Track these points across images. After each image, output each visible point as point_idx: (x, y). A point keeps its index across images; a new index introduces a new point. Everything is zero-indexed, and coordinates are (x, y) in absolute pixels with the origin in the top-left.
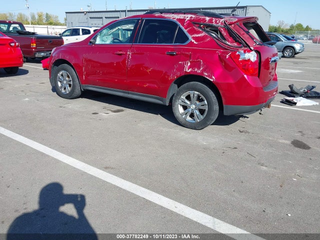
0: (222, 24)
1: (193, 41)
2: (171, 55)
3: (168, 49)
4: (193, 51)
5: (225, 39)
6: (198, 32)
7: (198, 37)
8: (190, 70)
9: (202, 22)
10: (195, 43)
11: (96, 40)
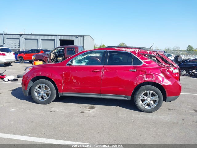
0: (156, 54)
1: (145, 63)
2: (133, 71)
3: (130, 68)
4: (146, 69)
5: (161, 63)
6: (146, 59)
7: (147, 61)
8: (147, 79)
9: (146, 54)
10: (146, 64)
11: (72, 63)
